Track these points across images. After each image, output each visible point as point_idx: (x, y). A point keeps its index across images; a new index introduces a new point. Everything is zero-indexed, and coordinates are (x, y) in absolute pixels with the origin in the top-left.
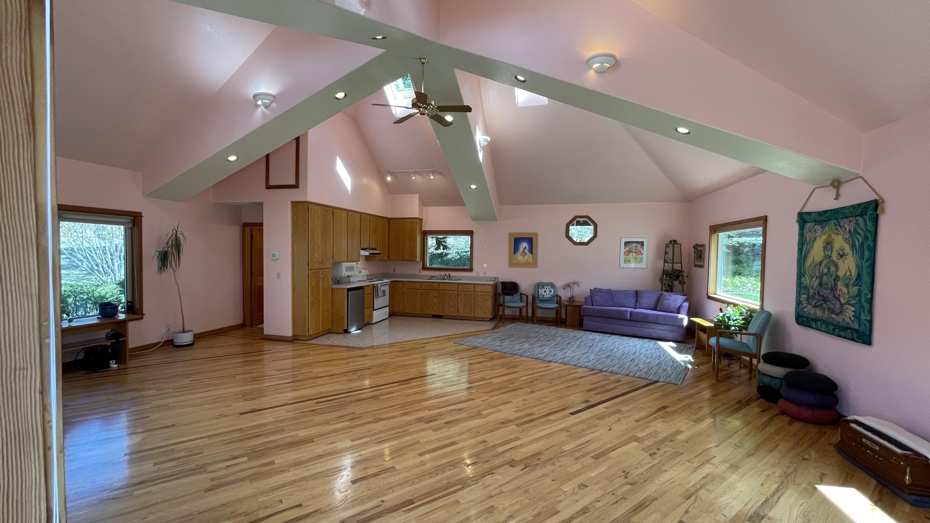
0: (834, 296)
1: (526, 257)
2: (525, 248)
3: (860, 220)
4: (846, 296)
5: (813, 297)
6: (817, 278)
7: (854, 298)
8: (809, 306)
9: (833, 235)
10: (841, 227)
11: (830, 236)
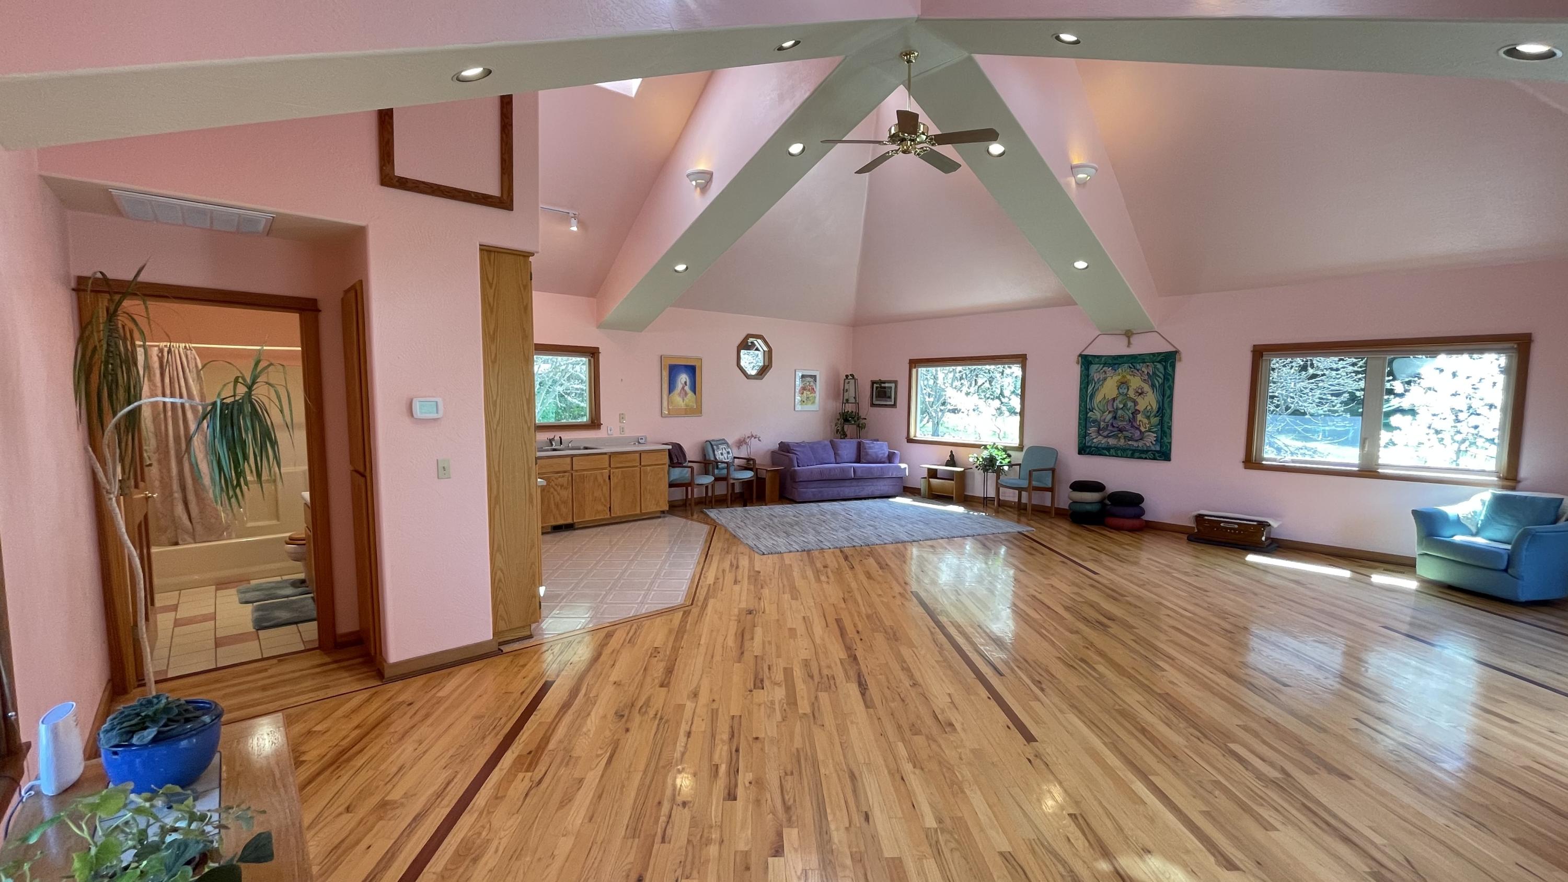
0: (1133, 426)
1: (687, 400)
2: (686, 383)
3: (1159, 366)
4: (1148, 426)
5: (1105, 429)
6: (1110, 412)
7: (1156, 426)
8: (1100, 438)
9: (1128, 377)
10: (1138, 370)
11: (1124, 377)
